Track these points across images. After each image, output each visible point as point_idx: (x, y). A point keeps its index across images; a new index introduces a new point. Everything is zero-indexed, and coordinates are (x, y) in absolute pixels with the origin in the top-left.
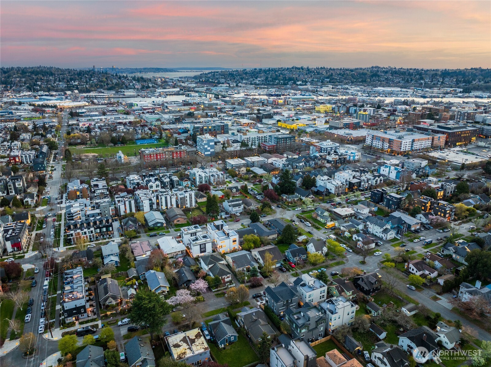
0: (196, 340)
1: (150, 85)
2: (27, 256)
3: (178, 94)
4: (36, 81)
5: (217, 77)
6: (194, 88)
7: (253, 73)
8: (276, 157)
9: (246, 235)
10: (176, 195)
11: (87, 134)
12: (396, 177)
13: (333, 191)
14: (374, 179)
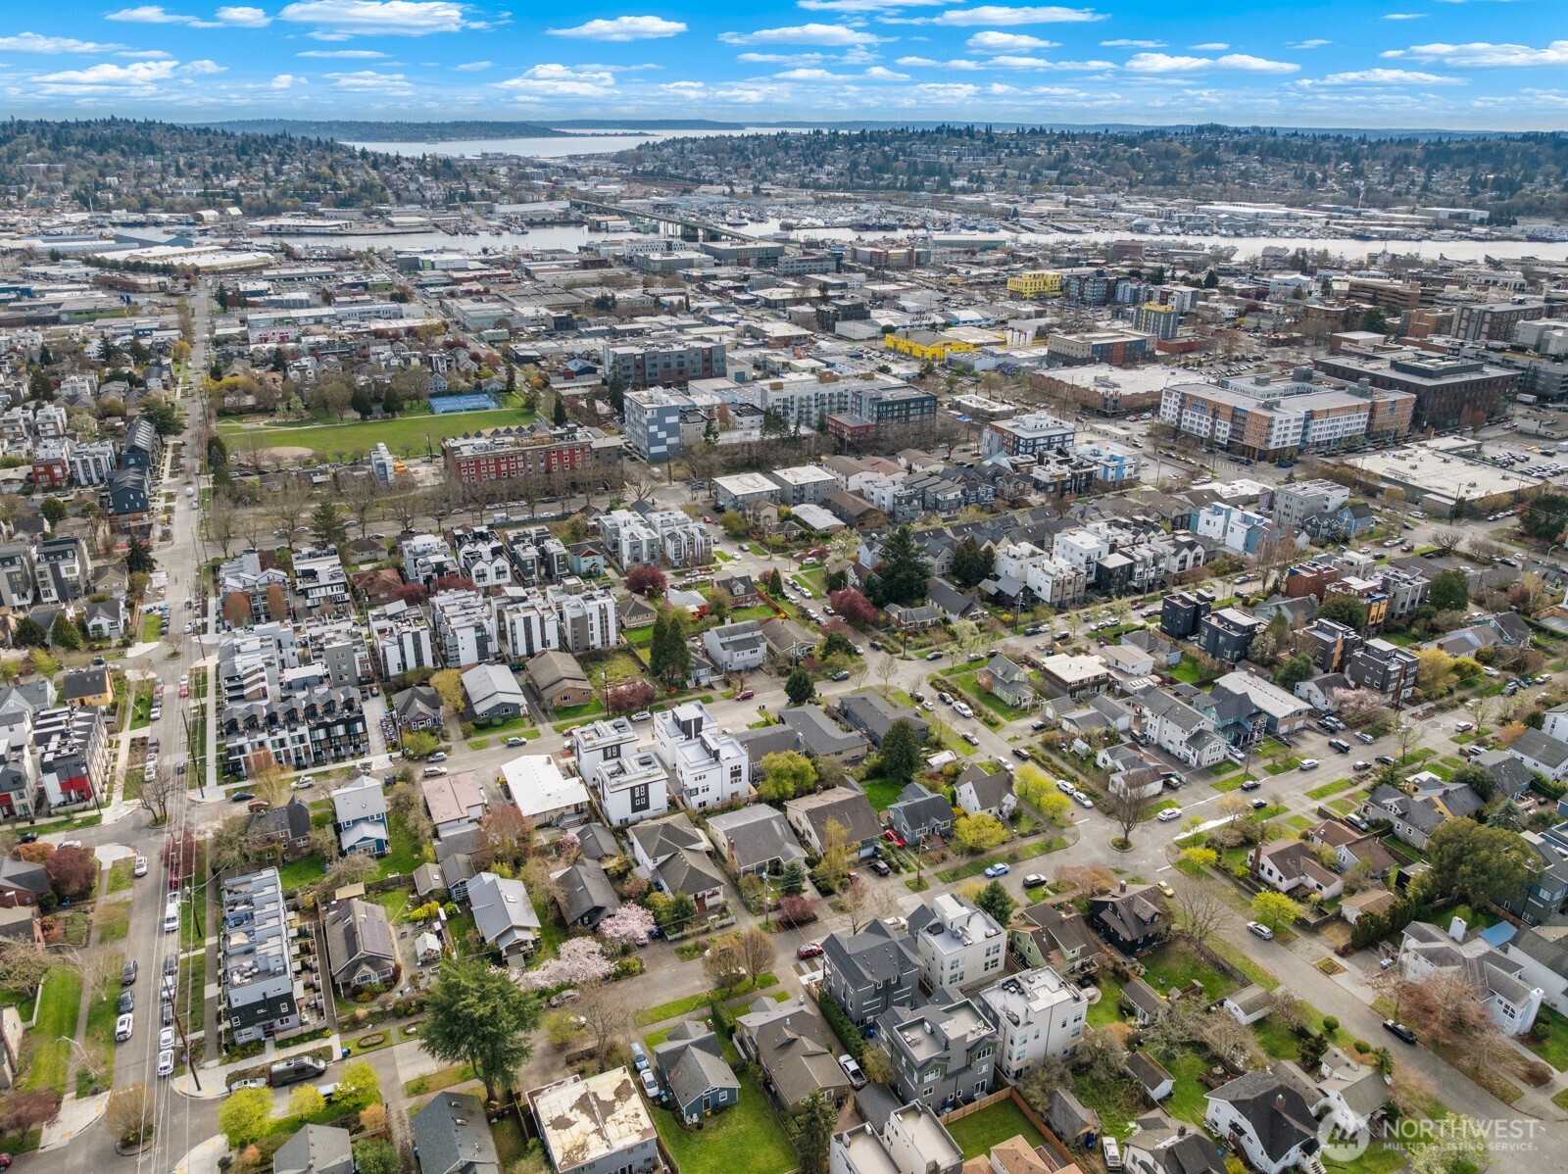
0: (618, 1105)
1: (475, 189)
2: (109, 816)
3: (564, 221)
4: (103, 175)
5: (692, 158)
6: (616, 199)
7: (808, 147)
8: (875, 467)
9: (771, 755)
10: (559, 606)
11: (275, 375)
12: (1246, 545)
13: (1046, 594)
14: (1176, 554)
